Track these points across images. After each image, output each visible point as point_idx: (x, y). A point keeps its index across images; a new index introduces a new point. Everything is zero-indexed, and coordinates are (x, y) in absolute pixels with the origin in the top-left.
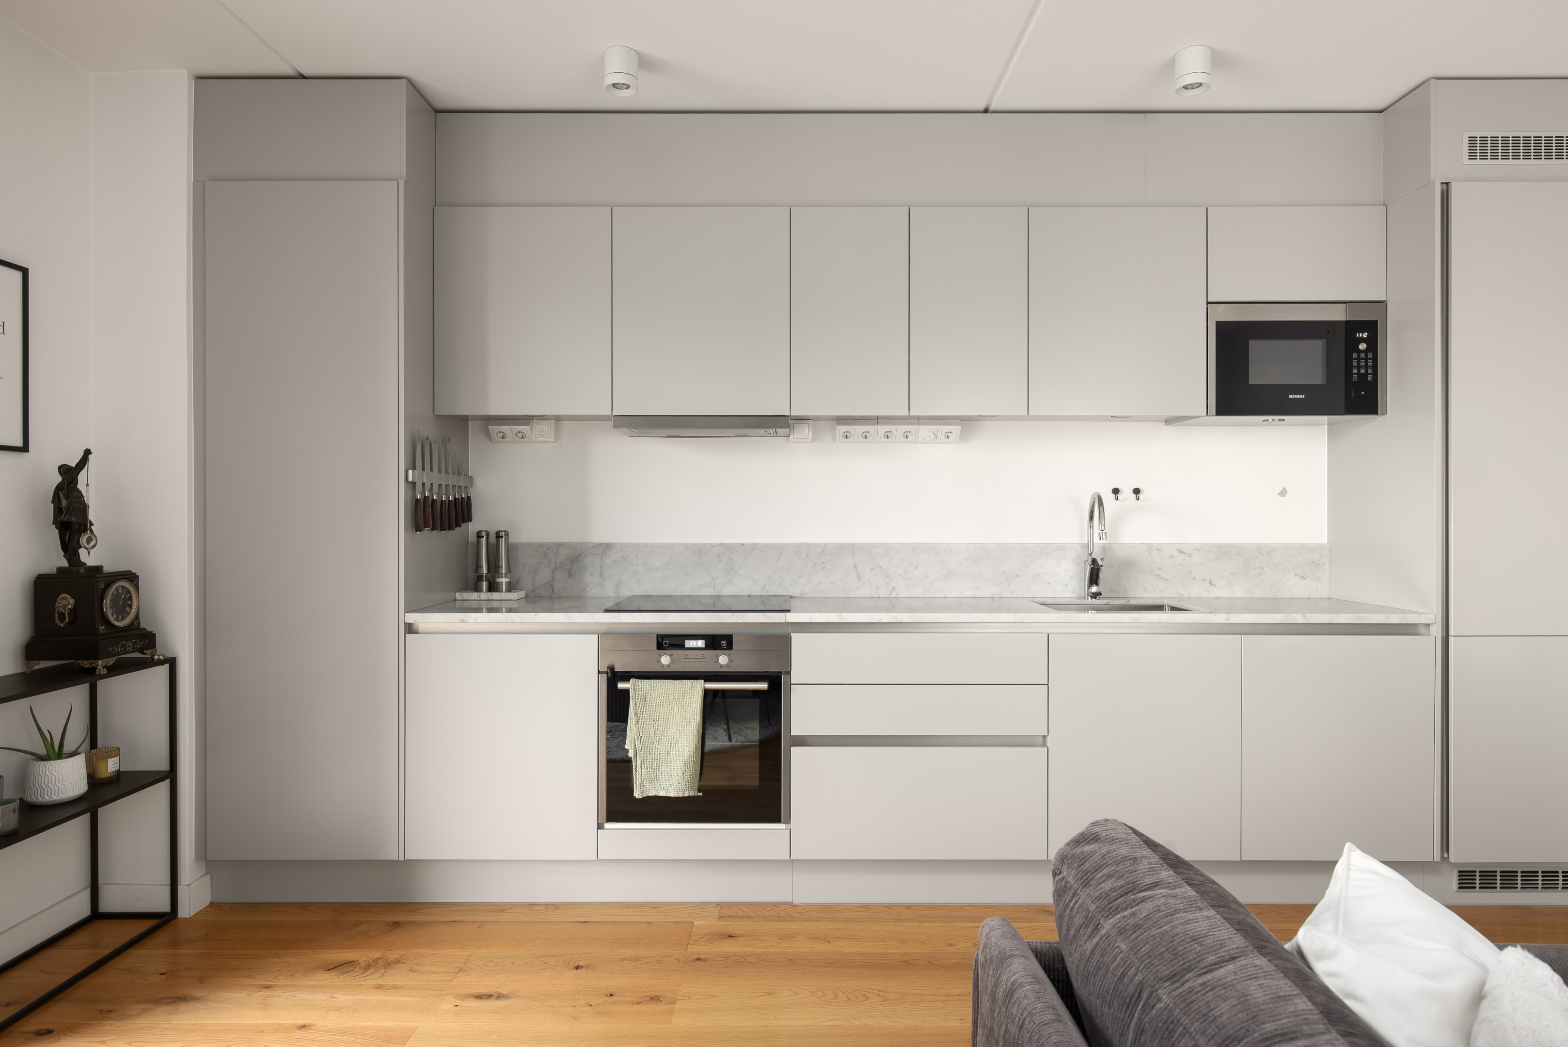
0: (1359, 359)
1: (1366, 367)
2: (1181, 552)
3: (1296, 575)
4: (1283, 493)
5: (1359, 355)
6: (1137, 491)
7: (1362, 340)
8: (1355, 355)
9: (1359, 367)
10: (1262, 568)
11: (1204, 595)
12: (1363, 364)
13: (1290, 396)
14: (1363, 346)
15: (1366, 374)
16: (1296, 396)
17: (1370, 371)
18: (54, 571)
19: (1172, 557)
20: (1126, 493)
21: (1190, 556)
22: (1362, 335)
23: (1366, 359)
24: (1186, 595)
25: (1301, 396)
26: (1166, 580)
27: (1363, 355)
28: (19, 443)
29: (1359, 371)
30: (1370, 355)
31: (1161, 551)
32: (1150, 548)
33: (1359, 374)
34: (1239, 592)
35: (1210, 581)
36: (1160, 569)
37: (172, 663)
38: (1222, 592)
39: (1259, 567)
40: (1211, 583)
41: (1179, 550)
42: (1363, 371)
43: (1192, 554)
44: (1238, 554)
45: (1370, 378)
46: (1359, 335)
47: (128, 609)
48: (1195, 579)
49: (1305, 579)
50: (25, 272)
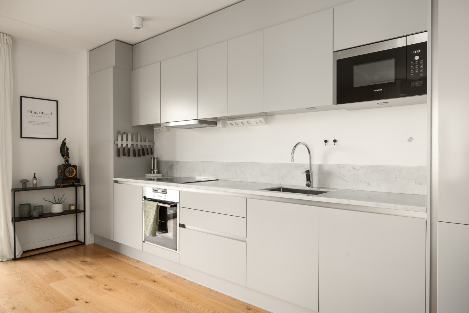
0: (414, 65)
1: (419, 69)
2: (354, 169)
3: (416, 182)
4: (411, 140)
5: (414, 63)
6: (335, 141)
7: (417, 54)
8: (412, 63)
9: (414, 70)
10: (396, 178)
11: (365, 189)
12: (417, 67)
13: (374, 91)
14: (417, 58)
15: (419, 72)
16: (377, 90)
17: (422, 70)
18: (61, 165)
19: (349, 171)
20: (331, 142)
21: (358, 171)
22: (417, 52)
23: (419, 65)
24: (356, 189)
25: (380, 90)
26: (347, 181)
27: (417, 63)
28: (56, 138)
29: (414, 71)
30: (422, 62)
31: (344, 168)
32: (339, 166)
33: (414, 73)
34: (383, 189)
35: (368, 183)
36: (344, 176)
37: (84, 186)
38: (374, 188)
39: (394, 177)
40: (368, 184)
41: (353, 168)
42: (417, 71)
43: (359, 170)
44: (383, 170)
45: (422, 74)
46: (415, 52)
47: (73, 173)
48: (360, 181)
49: (421, 185)
50: (57, 101)
